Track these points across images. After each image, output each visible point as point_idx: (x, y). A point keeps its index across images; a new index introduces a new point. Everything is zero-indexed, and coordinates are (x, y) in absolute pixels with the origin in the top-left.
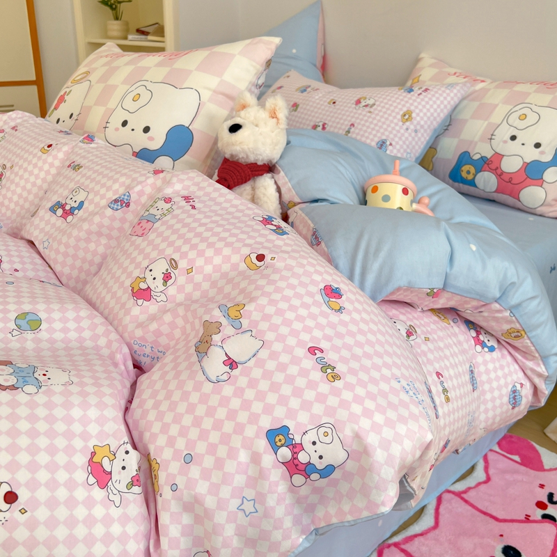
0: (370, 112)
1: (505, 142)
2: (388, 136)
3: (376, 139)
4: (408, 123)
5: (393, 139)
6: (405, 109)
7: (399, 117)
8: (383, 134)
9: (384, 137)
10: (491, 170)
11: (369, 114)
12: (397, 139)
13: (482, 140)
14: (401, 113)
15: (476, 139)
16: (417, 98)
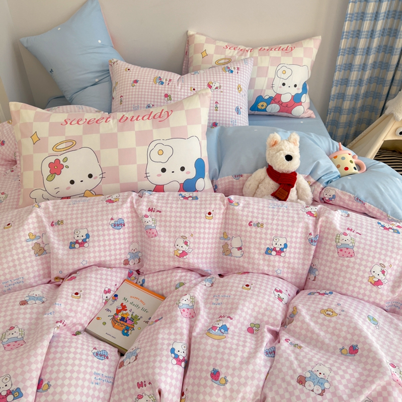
0: (221, 92)
1: (280, 87)
2: (238, 104)
3: (234, 108)
4: (241, 92)
5: (240, 105)
6: (237, 85)
7: (237, 90)
8: (235, 103)
9: (237, 105)
10: (276, 103)
11: (222, 93)
12: (241, 104)
13: (267, 88)
14: (236, 87)
15: (264, 88)
16: (238, 75)
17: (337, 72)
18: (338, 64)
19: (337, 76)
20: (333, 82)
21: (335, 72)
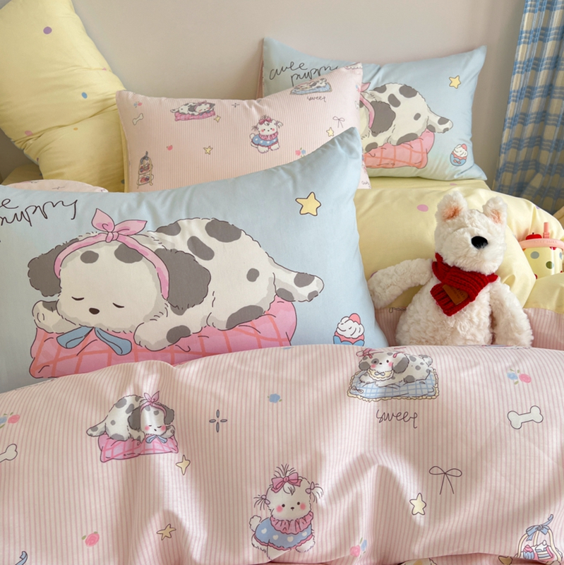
17: (511, 103)
18: (513, 89)
21: (508, 103)
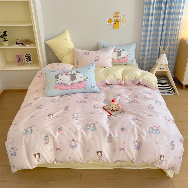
19: (141, 53)
20: (140, 55)
